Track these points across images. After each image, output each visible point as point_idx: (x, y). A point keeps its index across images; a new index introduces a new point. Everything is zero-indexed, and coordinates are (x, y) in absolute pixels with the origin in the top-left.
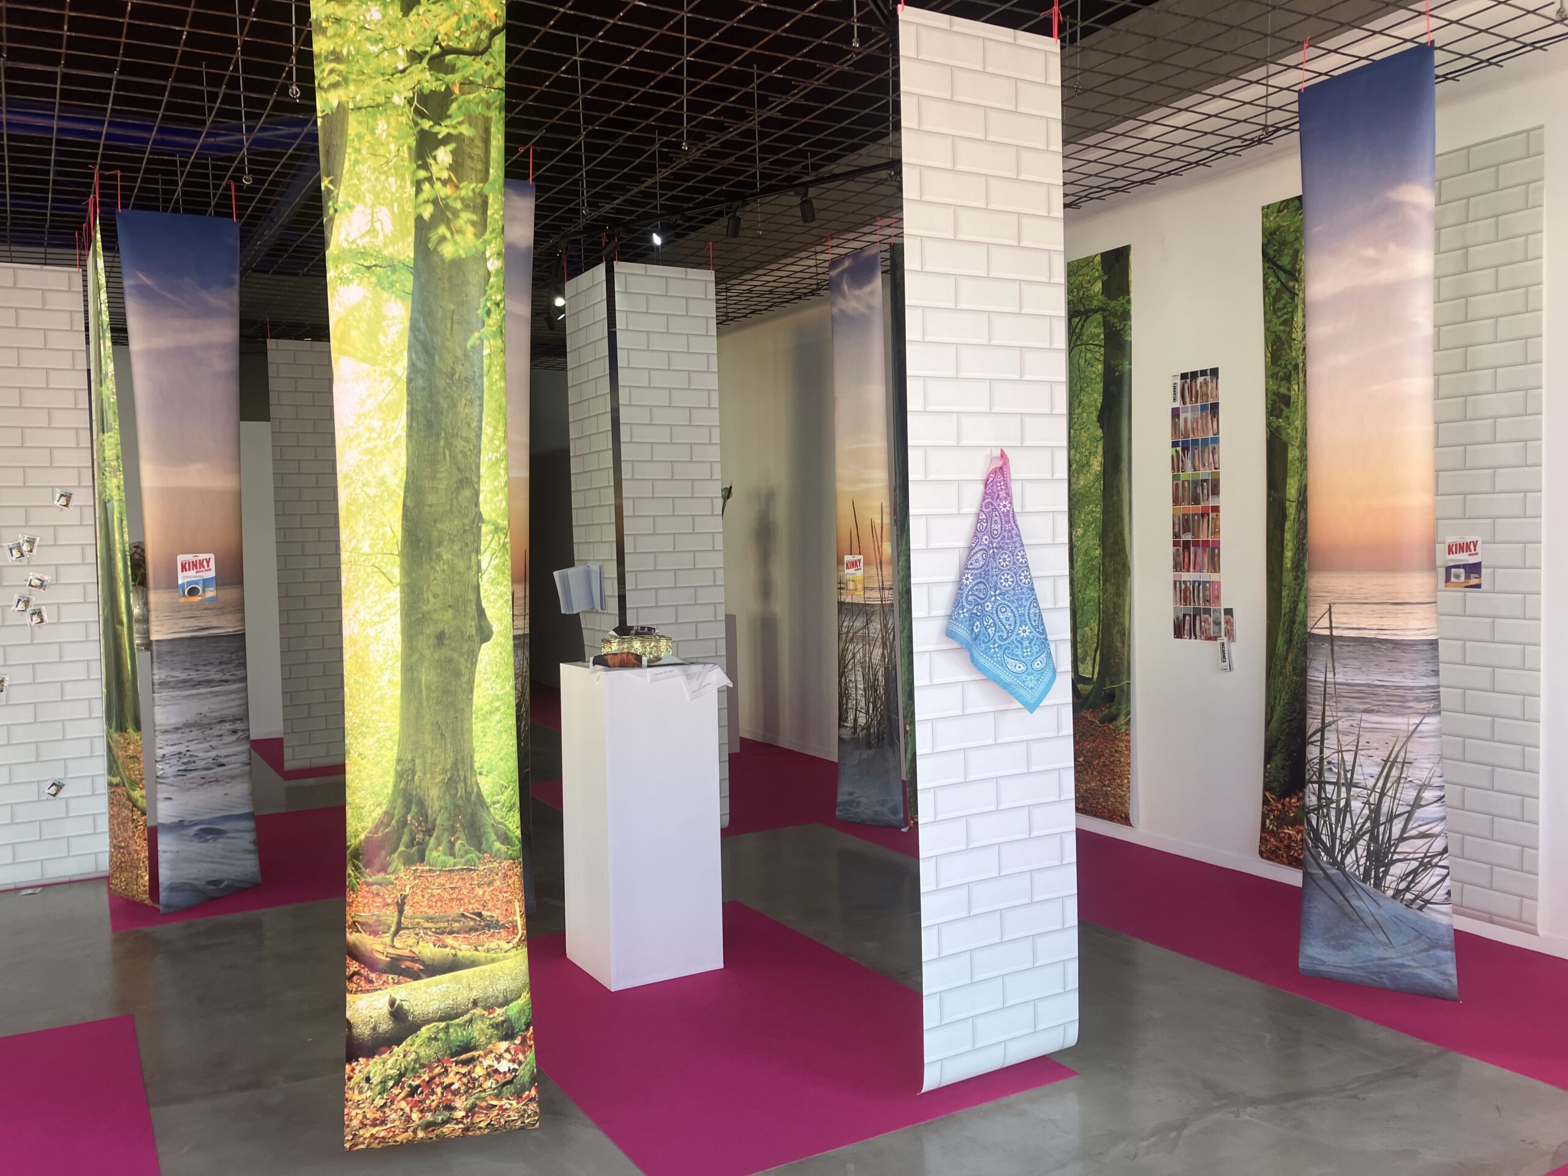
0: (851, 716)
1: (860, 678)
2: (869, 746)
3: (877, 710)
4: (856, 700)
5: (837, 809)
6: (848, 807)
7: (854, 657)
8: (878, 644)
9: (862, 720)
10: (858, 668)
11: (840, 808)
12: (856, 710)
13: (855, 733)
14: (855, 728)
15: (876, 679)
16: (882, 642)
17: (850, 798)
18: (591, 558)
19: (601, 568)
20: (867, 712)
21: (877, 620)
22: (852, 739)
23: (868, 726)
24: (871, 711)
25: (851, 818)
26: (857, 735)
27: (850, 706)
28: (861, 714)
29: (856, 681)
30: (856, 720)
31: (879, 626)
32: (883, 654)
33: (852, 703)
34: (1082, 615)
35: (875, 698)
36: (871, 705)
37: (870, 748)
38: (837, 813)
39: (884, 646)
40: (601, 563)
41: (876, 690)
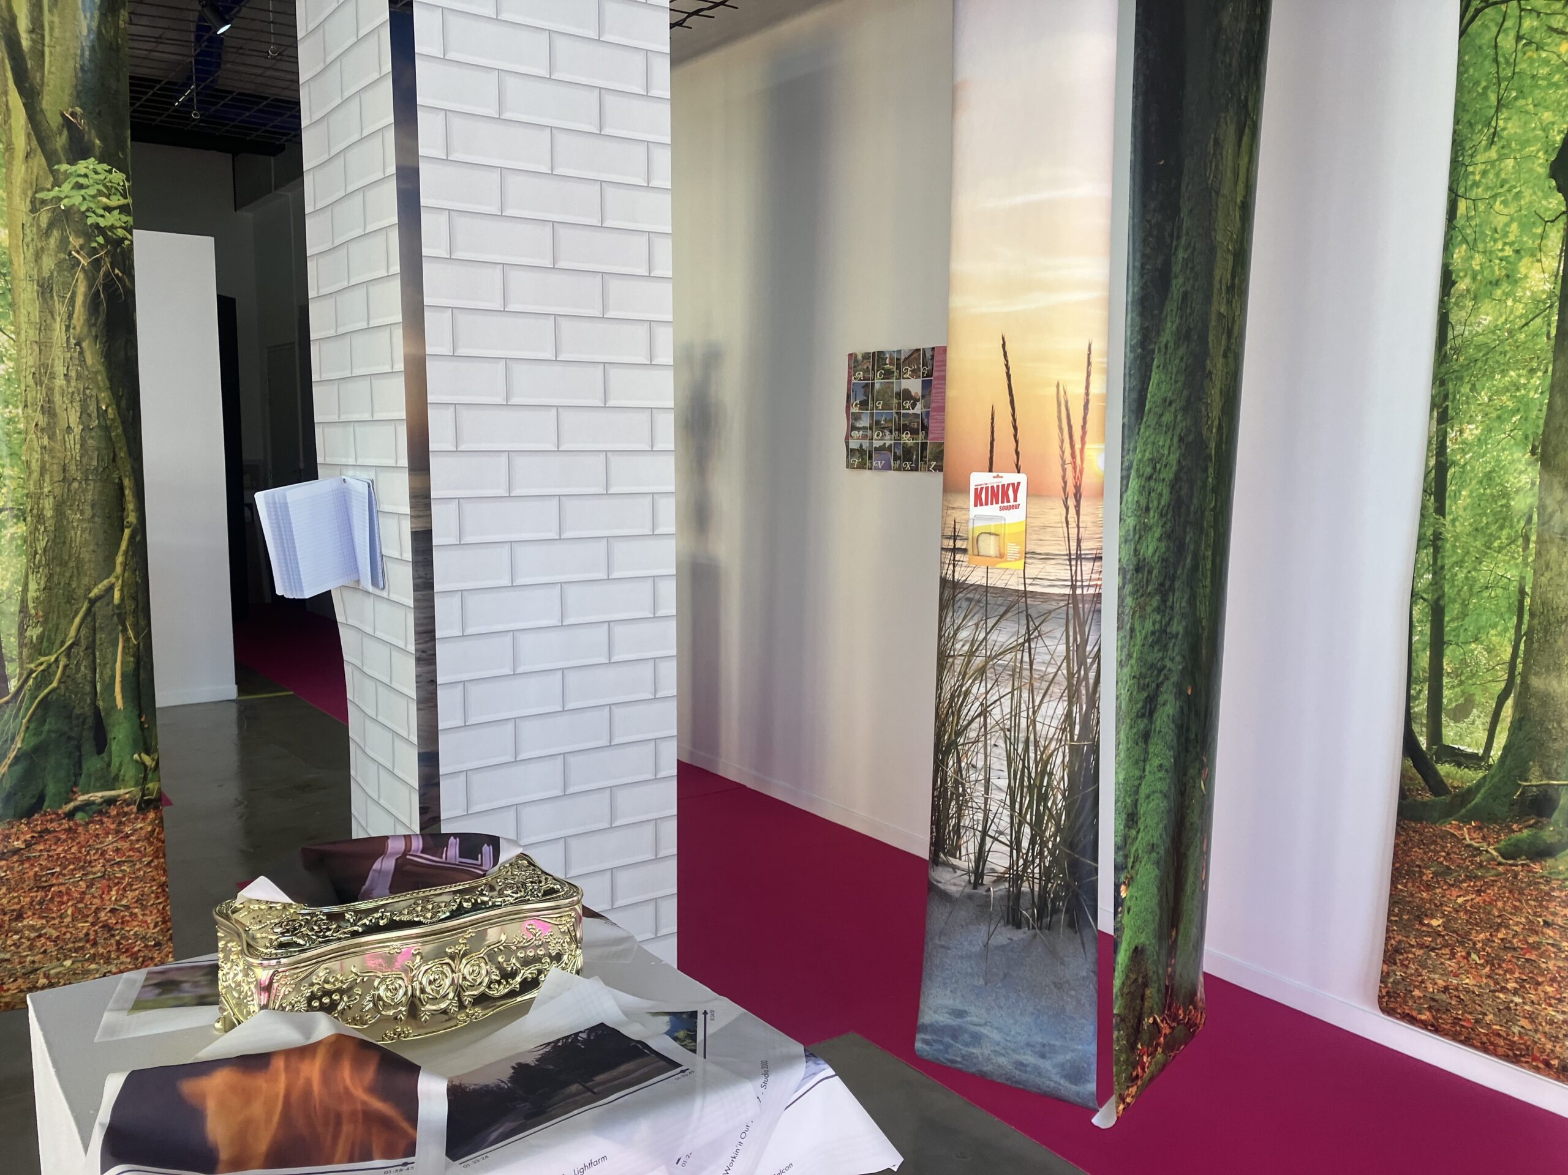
0: (969, 846)
1: (999, 764)
2: (1015, 920)
3: (1044, 844)
4: (986, 812)
5: (919, 1036)
6: (947, 1040)
7: (984, 713)
8: (1056, 690)
9: (999, 859)
10: (996, 738)
11: (927, 1037)
12: (985, 833)
13: (977, 883)
14: (978, 872)
15: (1044, 771)
16: (1069, 686)
17: (954, 1022)
18: (351, 461)
19: (371, 486)
20: (1015, 844)
21: (1059, 632)
22: (970, 897)
23: (1015, 877)
24: (1025, 844)
25: (953, 1061)
26: (981, 891)
27: (966, 821)
28: (997, 846)
29: (987, 768)
30: (981, 856)
31: (1062, 648)
32: (1069, 715)
33: (972, 818)
34: (1464, 615)
35: (1039, 816)
36: (1027, 830)
37: (1018, 926)
38: (918, 1045)
39: (1072, 695)
40: (371, 475)
41: (1043, 798)
